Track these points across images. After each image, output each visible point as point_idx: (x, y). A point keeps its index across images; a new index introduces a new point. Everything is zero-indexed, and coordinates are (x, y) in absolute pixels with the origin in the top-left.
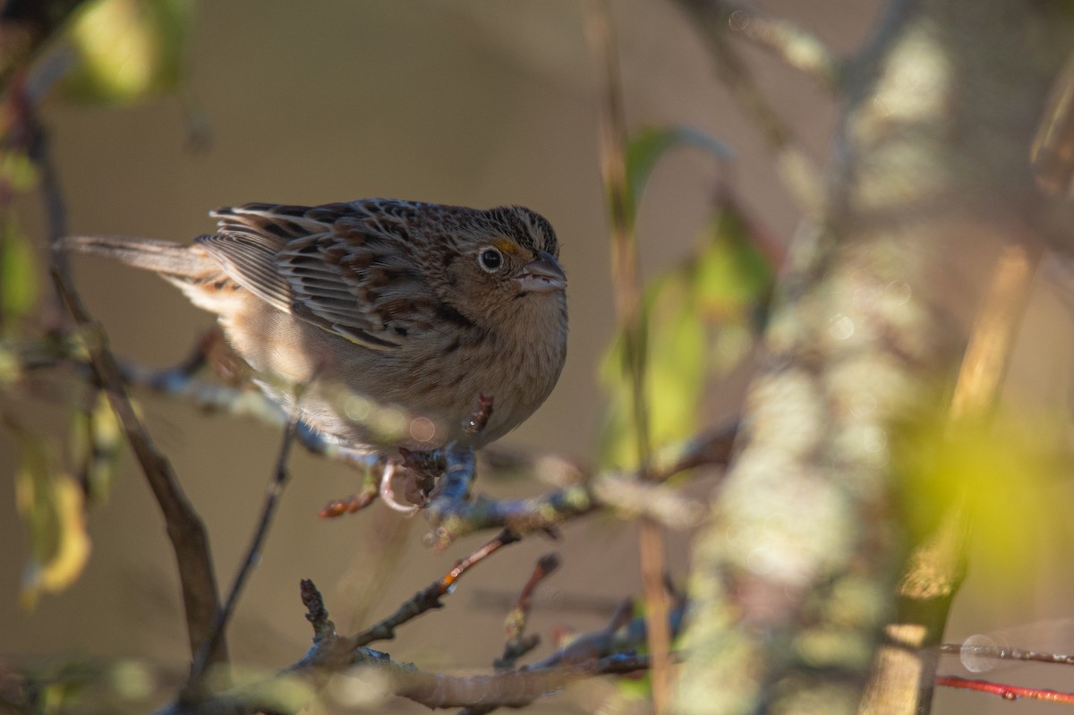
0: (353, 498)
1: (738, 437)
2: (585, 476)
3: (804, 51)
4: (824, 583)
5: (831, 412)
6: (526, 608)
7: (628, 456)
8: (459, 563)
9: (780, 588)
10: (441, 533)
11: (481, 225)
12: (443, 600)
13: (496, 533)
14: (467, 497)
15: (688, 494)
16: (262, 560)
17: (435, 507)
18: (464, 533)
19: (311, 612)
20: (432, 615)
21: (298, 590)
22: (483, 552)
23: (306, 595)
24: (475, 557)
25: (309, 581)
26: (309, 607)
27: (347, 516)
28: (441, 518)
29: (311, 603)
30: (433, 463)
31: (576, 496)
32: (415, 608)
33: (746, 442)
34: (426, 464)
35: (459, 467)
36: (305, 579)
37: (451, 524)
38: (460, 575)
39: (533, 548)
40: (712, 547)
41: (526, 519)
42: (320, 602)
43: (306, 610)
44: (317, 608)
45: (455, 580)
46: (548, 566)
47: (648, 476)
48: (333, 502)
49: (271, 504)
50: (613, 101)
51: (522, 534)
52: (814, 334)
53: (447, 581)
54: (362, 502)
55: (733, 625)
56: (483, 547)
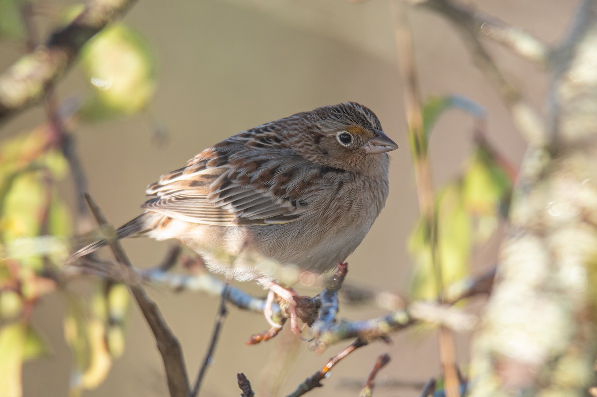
0: (266, 332)
1: (496, 277)
2: (406, 303)
3: (528, 46)
4: (553, 361)
5: (553, 260)
6: (371, 386)
7: (430, 292)
8: (332, 359)
9: (526, 366)
10: (320, 342)
11: (337, 117)
12: (322, 381)
13: (353, 341)
14: (334, 321)
15: (468, 311)
16: (214, 361)
17: (316, 327)
18: (334, 343)
19: (244, 392)
20: (316, 390)
21: (236, 380)
22: (345, 352)
23: (241, 382)
24: (341, 355)
25: (242, 374)
26: (243, 389)
27: (263, 343)
28: (320, 334)
29: (244, 387)
30: (313, 304)
31: (400, 317)
32: (306, 387)
33: (501, 279)
34: (309, 305)
35: (328, 304)
36: (240, 373)
37: (327, 337)
38: (333, 366)
39: (375, 350)
40: (484, 343)
41: (370, 332)
42: (249, 386)
43: (242, 392)
44: (248, 389)
45: (329, 370)
46: (385, 360)
47: (443, 301)
48: (254, 335)
49: (218, 327)
50: (413, 81)
51: (369, 341)
52: (540, 214)
53: (324, 370)
54: (272, 335)
55: (498, 389)
56: (345, 350)
